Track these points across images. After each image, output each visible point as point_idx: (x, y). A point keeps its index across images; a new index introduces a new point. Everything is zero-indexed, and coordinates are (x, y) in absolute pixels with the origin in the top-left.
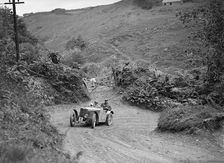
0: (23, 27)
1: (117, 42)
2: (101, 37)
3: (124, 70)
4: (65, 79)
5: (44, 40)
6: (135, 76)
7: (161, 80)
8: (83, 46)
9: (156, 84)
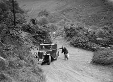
0: (17, 5)
1: (64, 13)
2: (56, 10)
3: (71, 28)
4: (39, 33)
5: (27, 12)
6: (77, 31)
7: (91, 33)
8: (47, 15)
9: (88, 36)
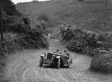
2: (56, 15)
6: (74, 33)
7: (90, 36)
8: (46, 20)
9: (87, 38)
